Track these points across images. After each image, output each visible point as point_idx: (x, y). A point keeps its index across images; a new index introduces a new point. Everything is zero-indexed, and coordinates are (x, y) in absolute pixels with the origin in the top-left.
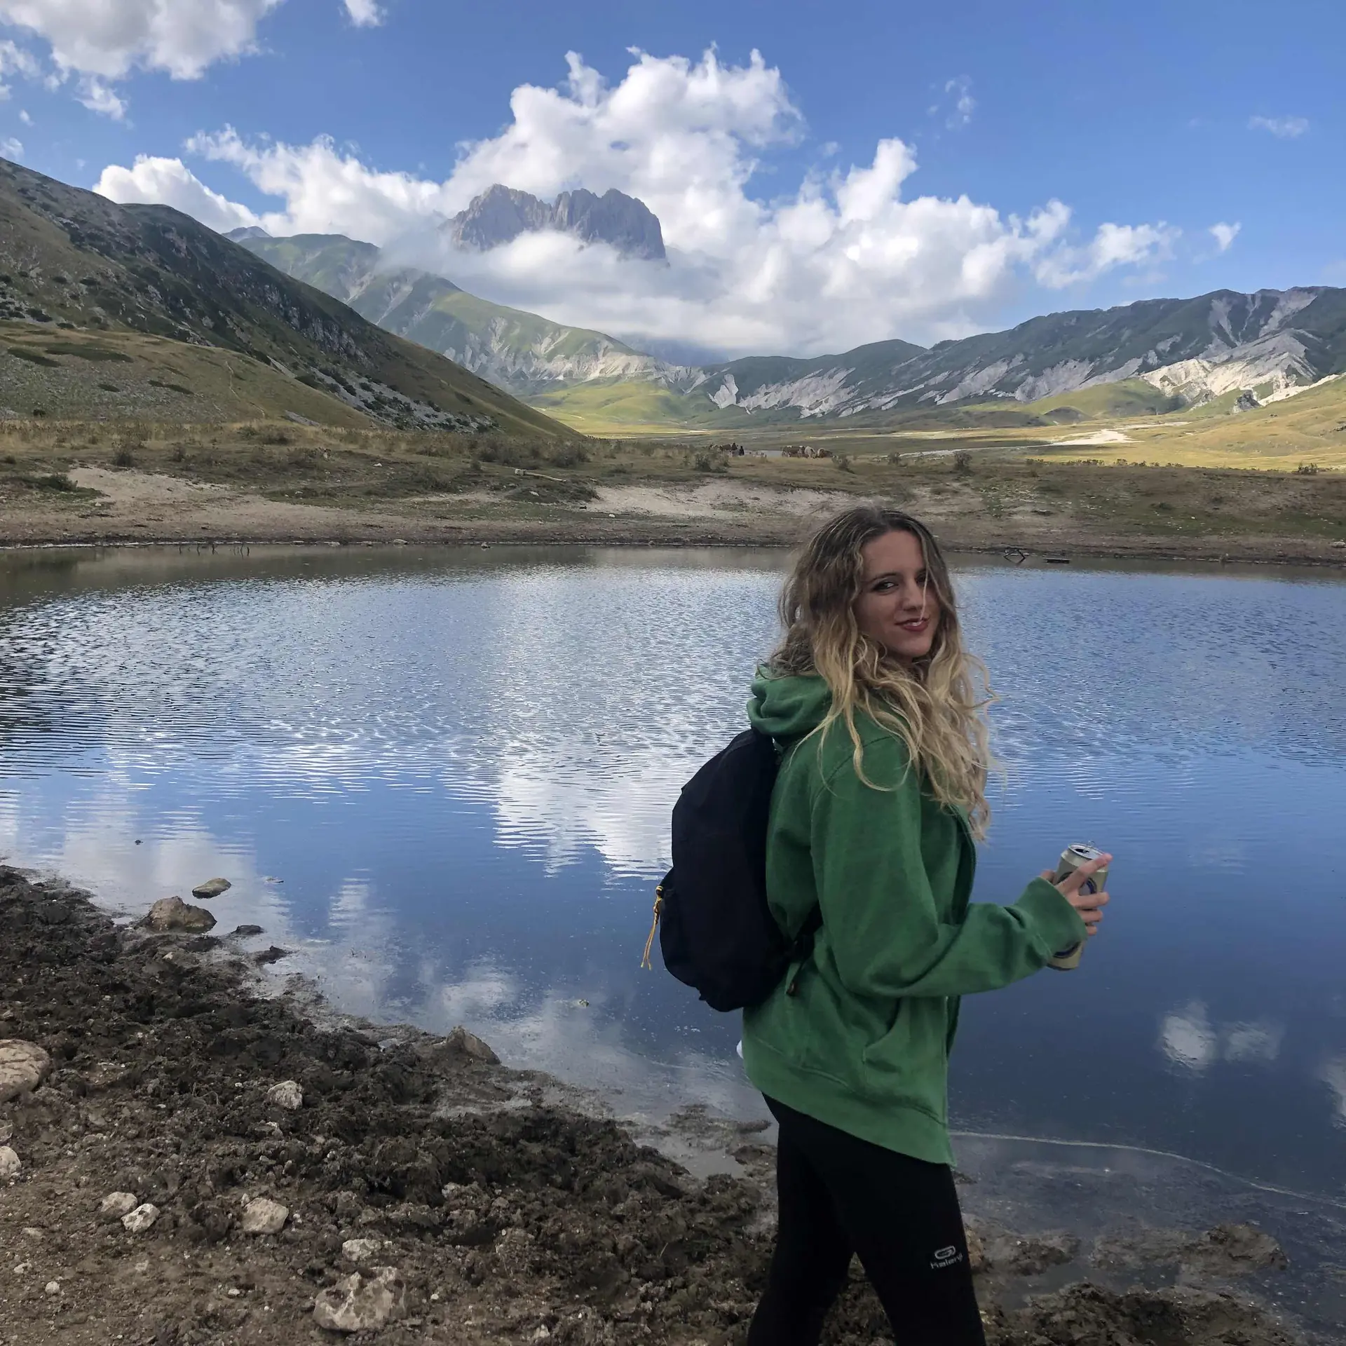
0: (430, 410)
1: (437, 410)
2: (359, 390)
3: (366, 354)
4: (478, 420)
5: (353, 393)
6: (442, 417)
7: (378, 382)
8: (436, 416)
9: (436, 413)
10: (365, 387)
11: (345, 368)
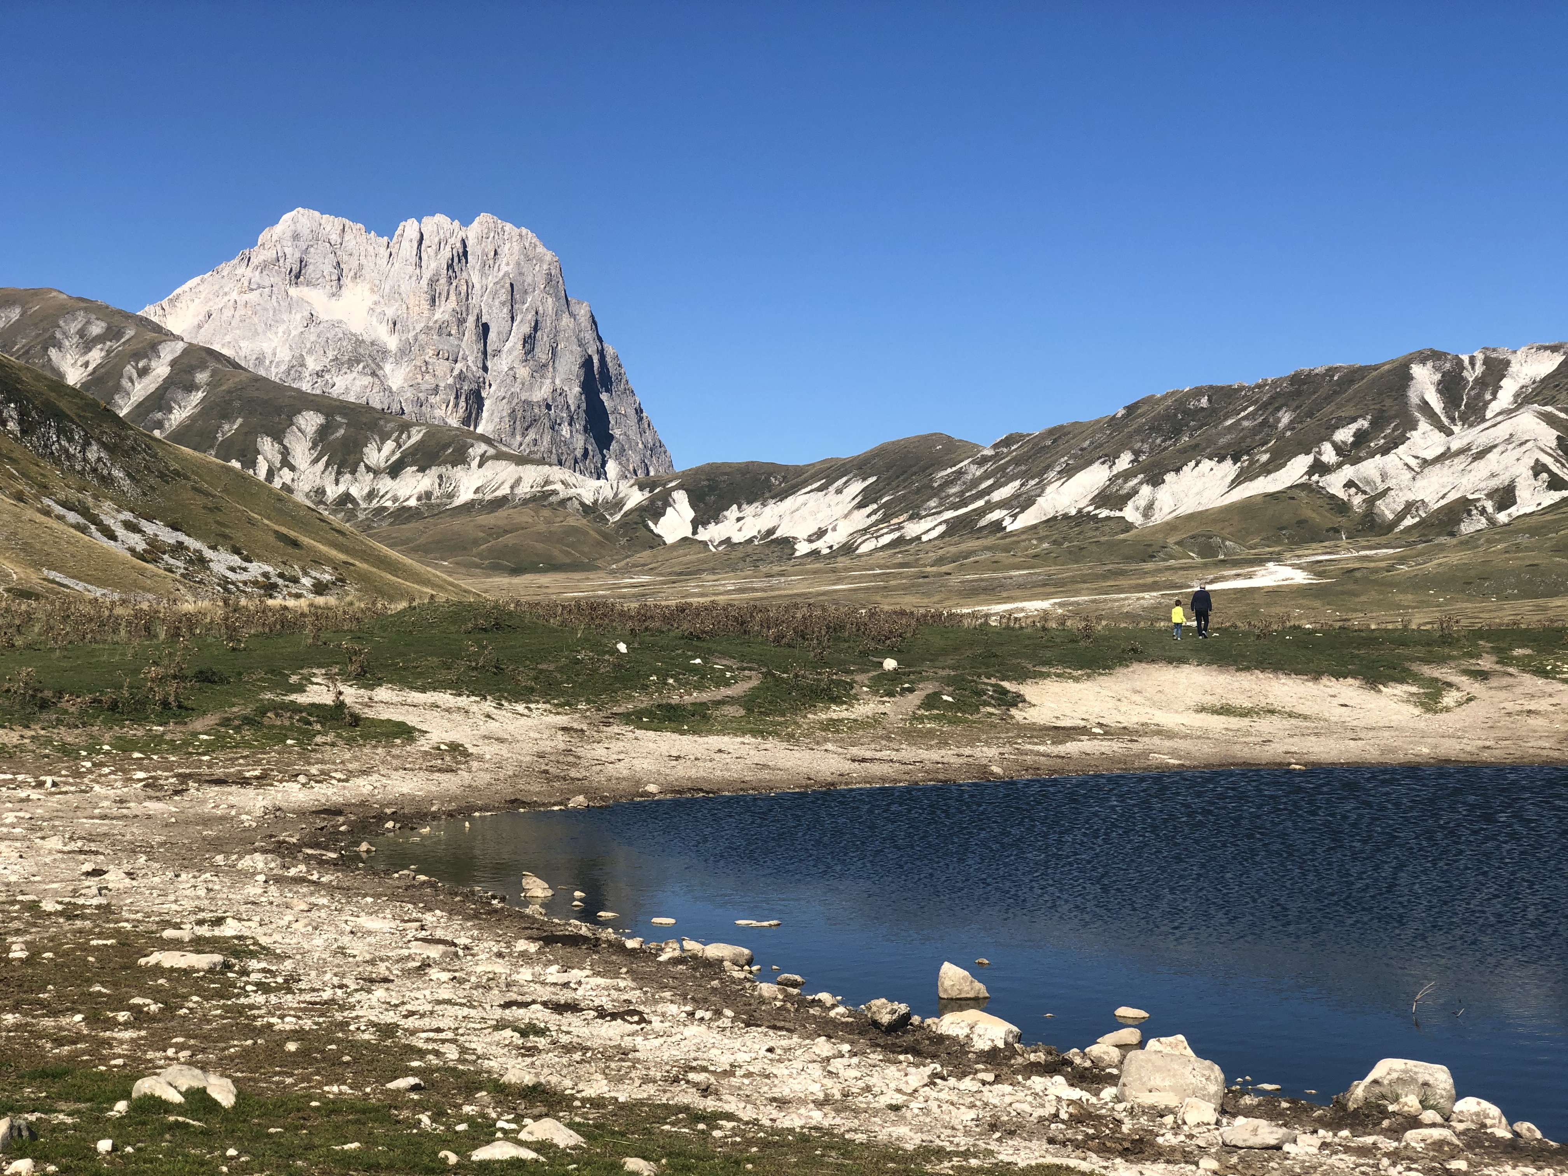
0: (236, 560)
1: (247, 559)
2: (120, 532)
3: (129, 475)
4: (314, 573)
5: (113, 537)
6: (256, 569)
7: (150, 519)
8: (245, 569)
9: (245, 564)
10: (131, 527)
11: (96, 497)
